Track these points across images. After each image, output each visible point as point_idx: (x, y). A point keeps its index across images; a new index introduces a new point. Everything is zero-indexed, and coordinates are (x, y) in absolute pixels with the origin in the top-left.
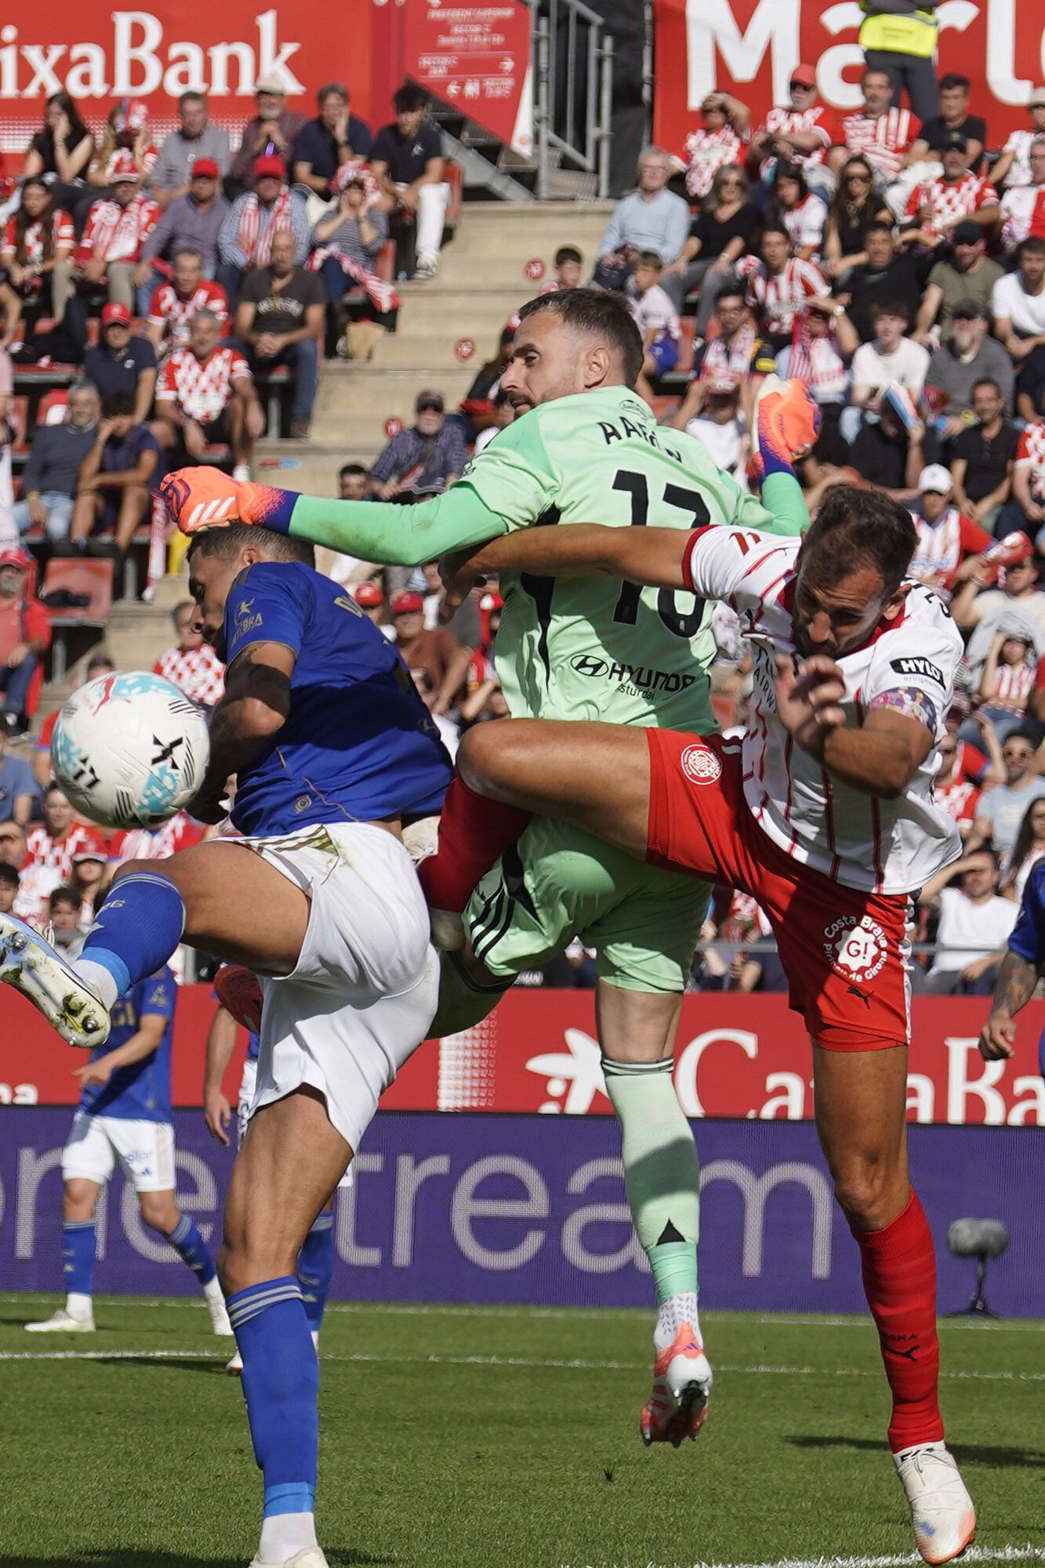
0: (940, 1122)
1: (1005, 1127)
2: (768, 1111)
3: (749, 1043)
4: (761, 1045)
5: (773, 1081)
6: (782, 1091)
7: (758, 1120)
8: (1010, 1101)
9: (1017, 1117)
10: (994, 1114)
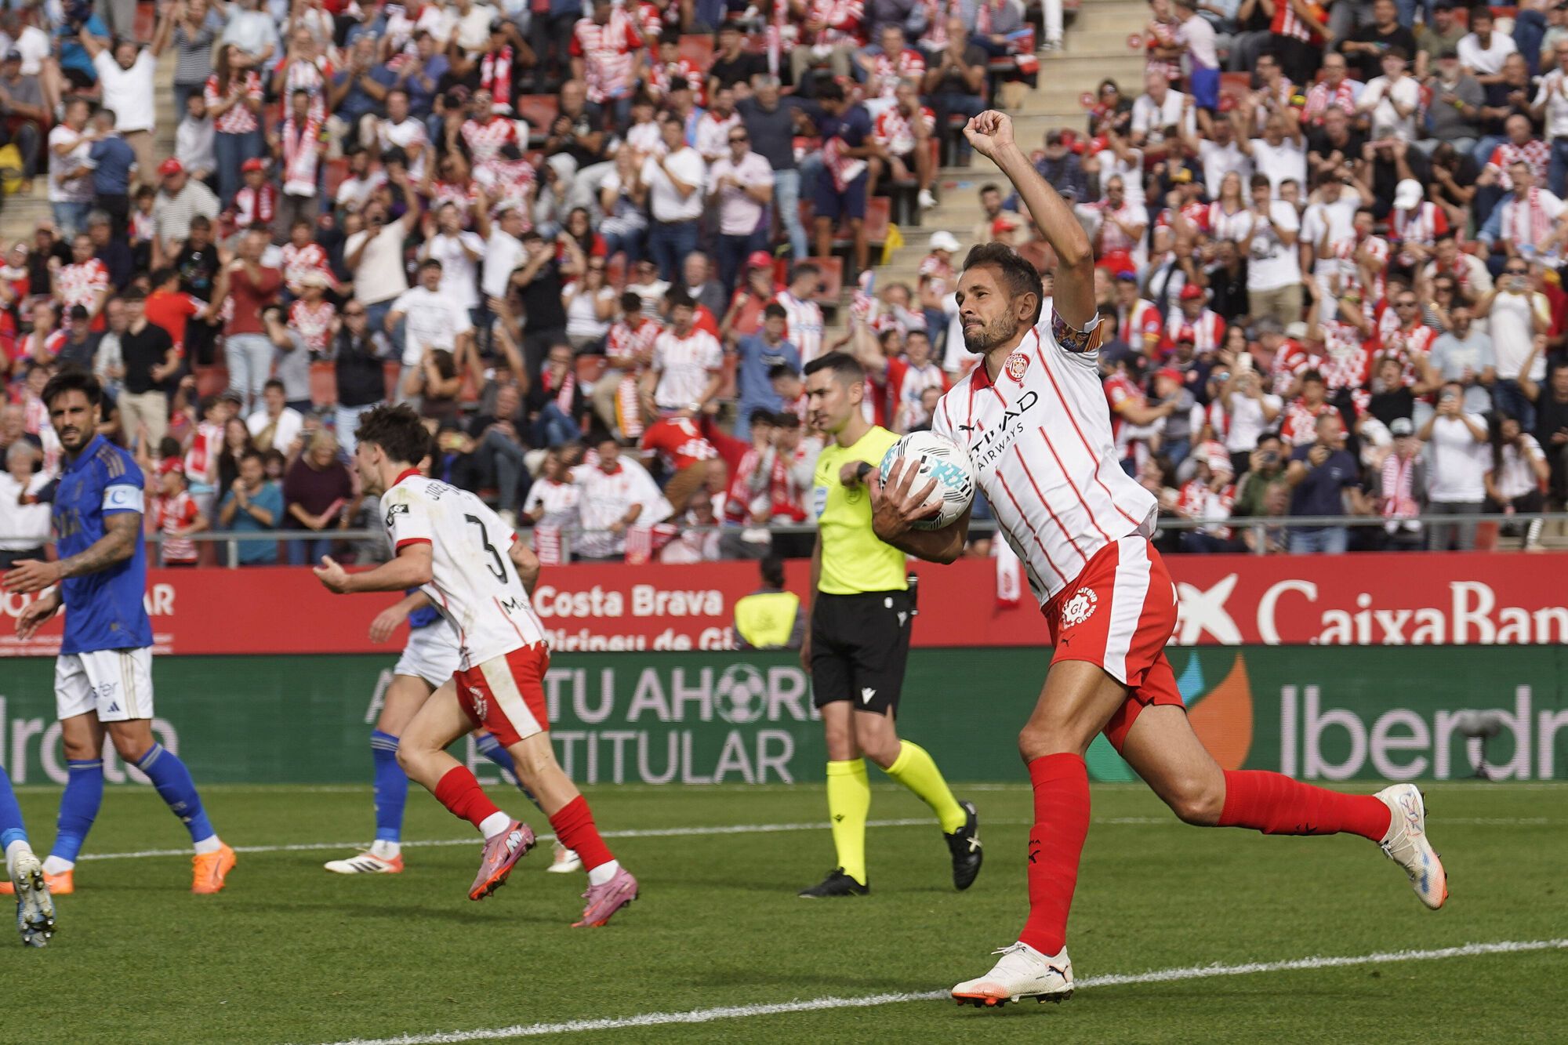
0: (1449, 644)
1: (1495, 645)
2: (1326, 638)
3: (1310, 590)
4: (1320, 591)
5: (1329, 616)
6: (1334, 624)
7: (1319, 646)
8: (1499, 626)
9: (1504, 637)
10: (1487, 635)
